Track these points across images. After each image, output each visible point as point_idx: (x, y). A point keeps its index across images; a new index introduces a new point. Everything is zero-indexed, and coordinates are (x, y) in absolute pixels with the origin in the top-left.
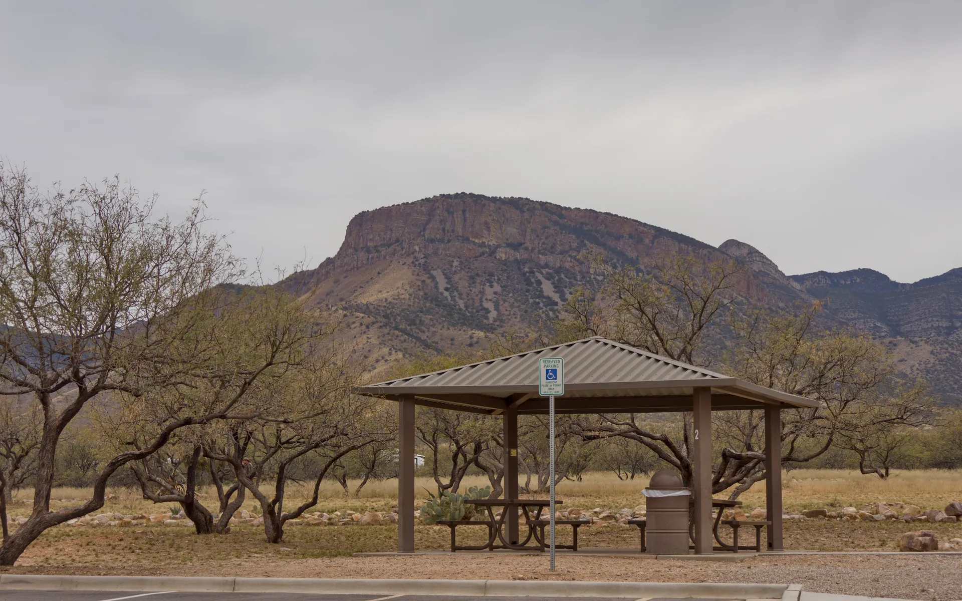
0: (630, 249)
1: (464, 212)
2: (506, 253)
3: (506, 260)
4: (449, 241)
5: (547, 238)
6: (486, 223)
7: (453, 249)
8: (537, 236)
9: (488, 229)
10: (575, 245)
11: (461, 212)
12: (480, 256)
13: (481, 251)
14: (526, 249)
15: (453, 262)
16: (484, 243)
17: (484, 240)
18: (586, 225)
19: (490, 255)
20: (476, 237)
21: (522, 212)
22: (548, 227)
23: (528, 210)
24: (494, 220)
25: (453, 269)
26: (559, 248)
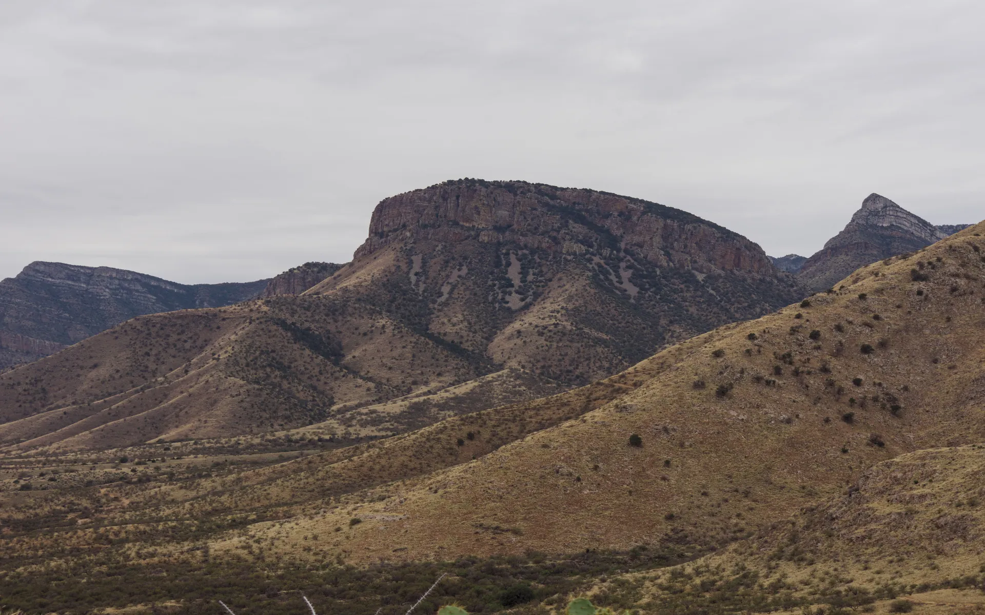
0: (616, 226)
1: (458, 197)
2: (489, 236)
3: (488, 243)
4: (439, 226)
5: (532, 219)
6: (476, 207)
7: (441, 234)
8: (525, 218)
9: (479, 213)
10: (556, 226)
11: (454, 198)
12: (466, 239)
13: (467, 234)
14: (513, 231)
15: (437, 246)
16: (474, 226)
17: (475, 224)
18: (579, 204)
19: (474, 239)
20: (467, 221)
21: (516, 195)
22: (535, 209)
23: (522, 193)
24: (484, 204)
25: (435, 253)
26: (542, 229)
